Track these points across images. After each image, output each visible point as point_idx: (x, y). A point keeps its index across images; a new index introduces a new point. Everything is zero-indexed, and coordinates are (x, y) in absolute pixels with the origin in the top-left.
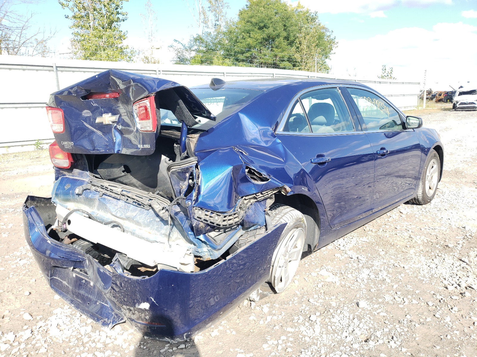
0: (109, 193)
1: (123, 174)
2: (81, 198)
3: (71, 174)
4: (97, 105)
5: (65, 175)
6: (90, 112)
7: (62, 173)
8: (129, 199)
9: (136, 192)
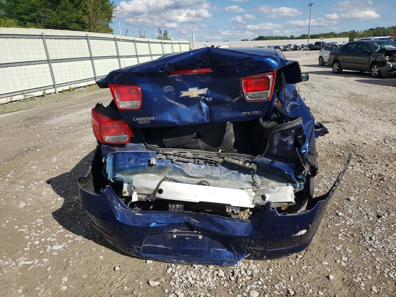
0: (181, 159)
1: (194, 140)
2: (153, 168)
3: (122, 149)
4: (181, 80)
5: (115, 151)
6: (172, 87)
7: (111, 149)
8: (200, 160)
9: (203, 154)
